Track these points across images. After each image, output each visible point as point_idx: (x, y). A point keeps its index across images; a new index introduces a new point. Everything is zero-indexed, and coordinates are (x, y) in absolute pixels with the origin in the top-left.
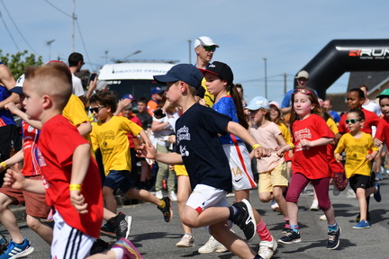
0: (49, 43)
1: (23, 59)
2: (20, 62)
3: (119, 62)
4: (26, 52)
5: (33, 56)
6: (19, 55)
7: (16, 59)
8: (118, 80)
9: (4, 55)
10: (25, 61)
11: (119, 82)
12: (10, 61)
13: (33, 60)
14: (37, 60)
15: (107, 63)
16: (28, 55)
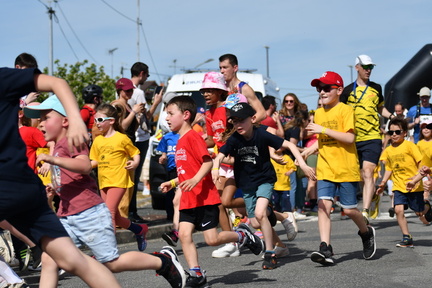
0: (111, 52)
1: (82, 70)
2: (79, 73)
3: (190, 72)
4: (86, 61)
5: (93, 66)
6: (78, 66)
7: (75, 70)
8: (189, 92)
9: (62, 66)
10: (85, 72)
11: (190, 94)
12: (68, 73)
13: (94, 71)
14: (98, 71)
15: (175, 73)
16: (89, 65)
